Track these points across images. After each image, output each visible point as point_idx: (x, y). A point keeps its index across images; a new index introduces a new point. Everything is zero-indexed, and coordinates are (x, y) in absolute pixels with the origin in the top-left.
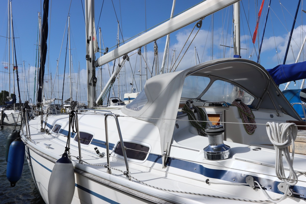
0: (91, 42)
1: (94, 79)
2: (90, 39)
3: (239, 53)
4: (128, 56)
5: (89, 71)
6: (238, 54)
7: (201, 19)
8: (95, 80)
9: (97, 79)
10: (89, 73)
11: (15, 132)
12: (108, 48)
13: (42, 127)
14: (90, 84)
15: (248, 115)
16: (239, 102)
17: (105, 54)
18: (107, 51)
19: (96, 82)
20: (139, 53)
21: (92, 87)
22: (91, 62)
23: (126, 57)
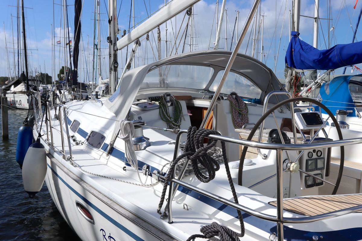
0: (112, 22)
1: (114, 63)
2: (112, 19)
3: (298, 29)
4: (139, 41)
5: (111, 55)
6: (296, 30)
7: (190, 6)
8: (116, 65)
9: (118, 64)
10: (111, 57)
11: (32, 117)
12: (125, 31)
13: (56, 113)
14: (111, 69)
15: (240, 110)
16: (234, 96)
17: (123, 36)
18: (125, 34)
19: (117, 67)
20: (147, 39)
21: (113, 72)
22: (112, 45)
23: (138, 42)
